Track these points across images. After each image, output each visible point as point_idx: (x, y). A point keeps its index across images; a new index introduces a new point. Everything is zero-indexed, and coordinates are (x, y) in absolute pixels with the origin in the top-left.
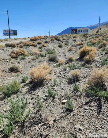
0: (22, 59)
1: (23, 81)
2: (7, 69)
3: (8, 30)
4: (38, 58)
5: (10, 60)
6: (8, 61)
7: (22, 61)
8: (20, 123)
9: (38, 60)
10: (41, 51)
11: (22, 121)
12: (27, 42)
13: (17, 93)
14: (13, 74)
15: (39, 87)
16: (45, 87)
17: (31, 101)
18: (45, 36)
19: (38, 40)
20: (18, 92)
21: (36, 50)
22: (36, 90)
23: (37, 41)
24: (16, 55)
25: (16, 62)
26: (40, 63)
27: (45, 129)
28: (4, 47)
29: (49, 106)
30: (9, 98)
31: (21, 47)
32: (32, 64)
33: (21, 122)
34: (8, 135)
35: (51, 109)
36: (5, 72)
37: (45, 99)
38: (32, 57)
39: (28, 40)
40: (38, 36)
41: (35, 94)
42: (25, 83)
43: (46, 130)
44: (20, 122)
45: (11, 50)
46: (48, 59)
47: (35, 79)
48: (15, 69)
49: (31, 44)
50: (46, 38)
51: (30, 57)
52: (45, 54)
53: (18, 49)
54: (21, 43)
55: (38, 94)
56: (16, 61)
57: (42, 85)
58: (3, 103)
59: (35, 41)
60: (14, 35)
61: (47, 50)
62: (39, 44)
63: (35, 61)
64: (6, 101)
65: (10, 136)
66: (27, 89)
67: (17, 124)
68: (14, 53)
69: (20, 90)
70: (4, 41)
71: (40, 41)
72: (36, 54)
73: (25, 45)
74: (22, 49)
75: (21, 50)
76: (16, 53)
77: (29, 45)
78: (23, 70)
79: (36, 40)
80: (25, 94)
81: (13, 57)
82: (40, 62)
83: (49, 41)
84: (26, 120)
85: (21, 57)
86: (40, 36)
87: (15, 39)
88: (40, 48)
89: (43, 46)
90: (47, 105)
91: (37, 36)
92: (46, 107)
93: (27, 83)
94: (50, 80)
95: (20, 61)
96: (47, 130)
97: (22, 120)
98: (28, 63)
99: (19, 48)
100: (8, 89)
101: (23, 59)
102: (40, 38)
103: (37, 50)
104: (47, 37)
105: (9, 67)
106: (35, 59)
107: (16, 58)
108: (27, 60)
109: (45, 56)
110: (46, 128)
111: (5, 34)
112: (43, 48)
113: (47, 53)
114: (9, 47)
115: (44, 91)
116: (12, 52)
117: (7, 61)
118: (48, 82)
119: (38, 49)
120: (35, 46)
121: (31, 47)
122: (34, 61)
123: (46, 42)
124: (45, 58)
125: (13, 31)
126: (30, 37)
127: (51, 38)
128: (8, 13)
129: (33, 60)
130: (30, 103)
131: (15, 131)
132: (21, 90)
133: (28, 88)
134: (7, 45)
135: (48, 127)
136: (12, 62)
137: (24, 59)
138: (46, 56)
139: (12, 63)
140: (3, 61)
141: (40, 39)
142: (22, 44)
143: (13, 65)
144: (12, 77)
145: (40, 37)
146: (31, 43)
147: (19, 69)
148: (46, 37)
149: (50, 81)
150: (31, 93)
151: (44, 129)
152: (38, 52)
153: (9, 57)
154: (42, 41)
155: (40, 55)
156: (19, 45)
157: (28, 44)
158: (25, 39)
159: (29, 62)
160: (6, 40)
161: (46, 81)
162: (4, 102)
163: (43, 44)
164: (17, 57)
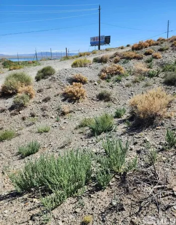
0: (116, 81)
1: (118, 115)
2: (95, 95)
3: (97, 37)
4: (143, 80)
5: (99, 82)
6: (97, 84)
7: (117, 84)
8: (118, 175)
9: (143, 83)
10: (150, 67)
11: (122, 173)
12: (127, 53)
13: (109, 131)
14: (102, 103)
15: (147, 127)
16: (157, 129)
17: (133, 147)
18: (158, 40)
19: (146, 47)
20: (111, 130)
21: (140, 66)
22: (141, 131)
23: (144, 50)
24: (108, 75)
25: (106, 86)
26: (147, 88)
27: (165, 196)
28: (92, 63)
29: (169, 161)
30: (98, 137)
31: (116, 62)
32: (133, 89)
33: (120, 173)
34: (102, 186)
35: (173, 167)
36: (92, 99)
37: (159, 148)
38: (133, 77)
39: (128, 50)
40: (146, 41)
41: (140, 138)
42: (120, 119)
43: (166, 198)
44: (118, 172)
45: (101, 66)
46: (163, 80)
47: (140, 113)
48: (106, 97)
49: (133, 56)
50: (162, 43)
51: (130, 77)
52: (157, 72)
53: (111, 65)
54: (116, 54)
55: (144, 139)
56: (107, 83)
57: (152, 124)
58: (90, 142)
59: (139, 49)
60: (105, 44)
61: (162, 65)
62: (147, 54)
63: (138, 85)
64: (94, 139)
65: (105, 188)
66: (124, 128)
67: (115, 175)
68: (106, 72)
69: (114, 128)
70: (91, 54)
71: (149, 49)
72: (140, 72)
73: (123, 58)
74: (117, 65)
75: (115, 66)
76: (108, 71)
77: (129, 58)
78: (116, 98)
79: (142, 48)
80: (122, 135)
81: (103, 78)
82: (147, 85)
83: (167, 47)
84: (128, 173)
85: (115, 77)
86: (149, 40)
87: (107, 50)
88: (148, 62)
89: (155, 57)
90: (164, 158)
91: (144, 41)
92: (165, 162)
93: (123, 118)
94: (169, 118)
95: (113, 85)
96: (169, 199)
97: (121, 171)
98: (125, 88)
99: (113, 64)
100: (97, 124)
101: (118, 81)
102: (151, 44)
103: (142, 65)
104: (163, 40)
105: (98, 93)
106: (138, 82)
107: (107, 80)
108: (124, 82)
109: (157, 76)
110: (167, 195)
111: (92, 44)
112: (154, 61)
113: (161, 70)
114: (99, 62)
115: (156, 135)
116: (102, 71)
117: (95, 85)
118: (163, 122)
119: (144, 64)
120: (139, 58)
121: (132, 60)
122: (136, 84)
123: (161, 50)
124: (157, 79)
125: (104, 38)
126: (132, 45)
127: (172, 41)
128: (100, 9)
129: (135, 82)
130: (131, 150)
131: (112, 184)
132: (116, 127)
133: (126, 126)
134: (96, 60)
135: (170, 194)
136: (102, 85)
137: (120, 81)
138: (159, 75)
139: (101, 87)
140: (90, 84)
141: (150, 46)
142: (117, 57)
143: (103, 89)
144: (101, 108)
145: (149, 42)
146: (133, 54)
147: (111, 96)
148: (161, 41)
149: (168, 120)
150: (132, 135)
151: (163, 196)
152: (145, 69)
153: (98, 78)
154: (153, 49)
155: (148, 73)
156: (114, 59)
157: (128, 55)
158: (122, 48)
159: (128, 86)
160: (94, 53)
161: (159, 120)
162: (92, 141)
163: (154, 54)
164: (109, 78)
